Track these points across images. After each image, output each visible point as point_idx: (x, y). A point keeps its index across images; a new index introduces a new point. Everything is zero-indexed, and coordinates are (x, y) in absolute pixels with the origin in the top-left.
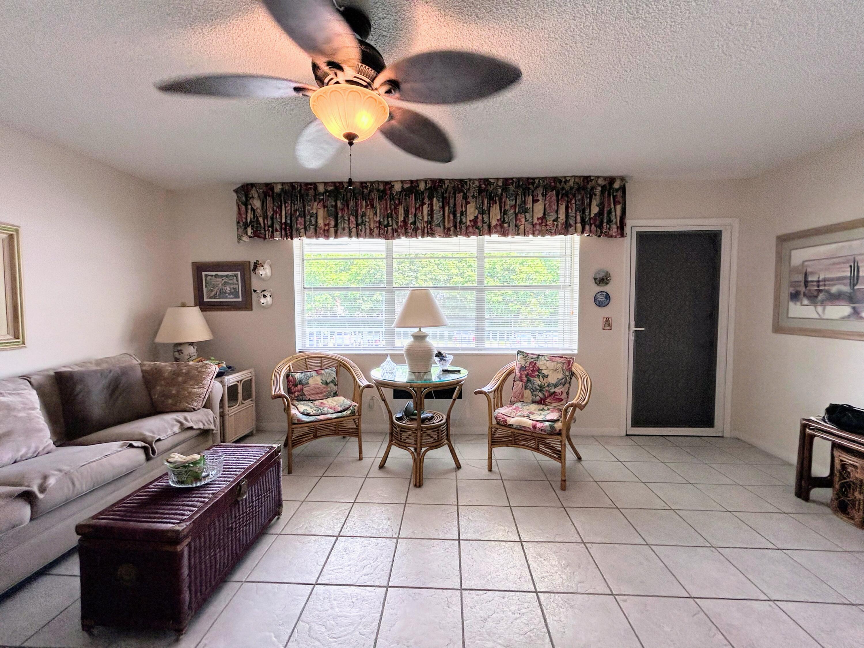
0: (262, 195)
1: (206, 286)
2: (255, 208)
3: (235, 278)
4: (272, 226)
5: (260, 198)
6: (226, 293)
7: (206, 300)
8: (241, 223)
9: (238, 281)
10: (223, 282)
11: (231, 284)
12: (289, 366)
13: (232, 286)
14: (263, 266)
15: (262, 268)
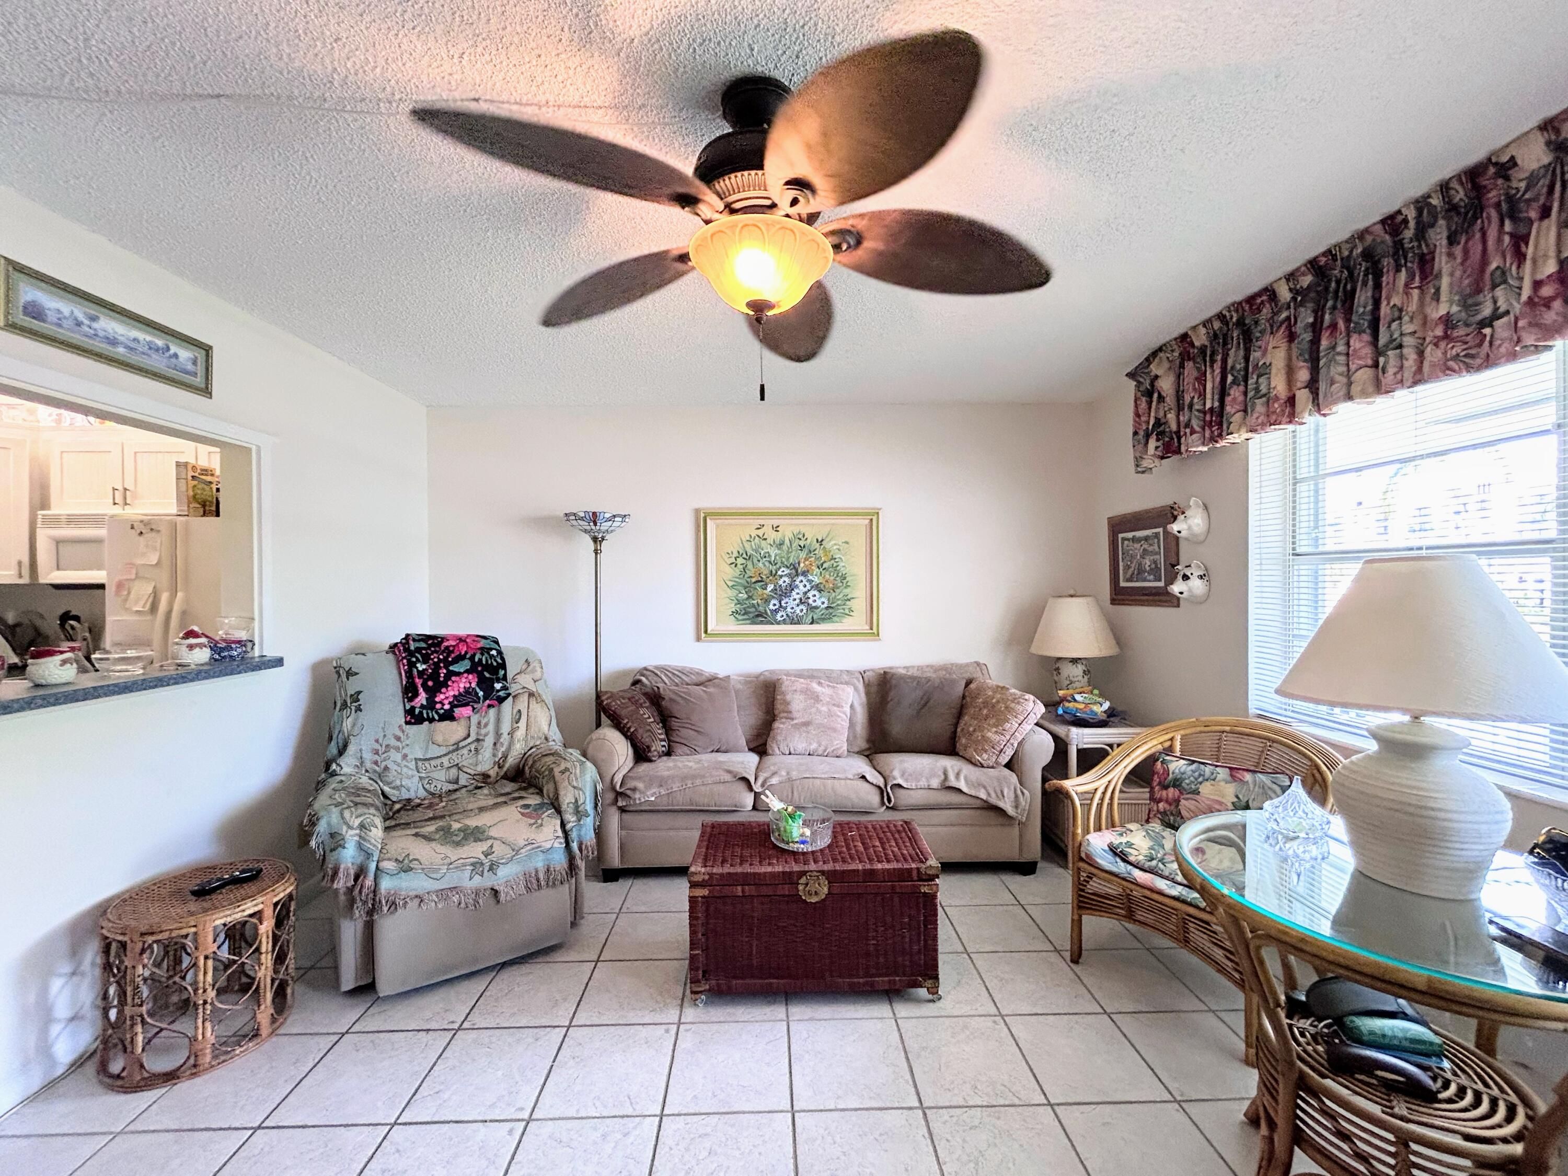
0: (1176, 364)
1: (1123, 560)
2: (1164, 394)
3: (1156, 540)
5: (1173, 372)
6: (1145, 571)
7: (1123, 584)
8: (1140, 433)
9: (1159, 548)
10: (1142, 549)
11: (1151, 553)
12: (1172, 739)
13: (1152, 558)
14: (1184, 514)
15: (1183, 517)
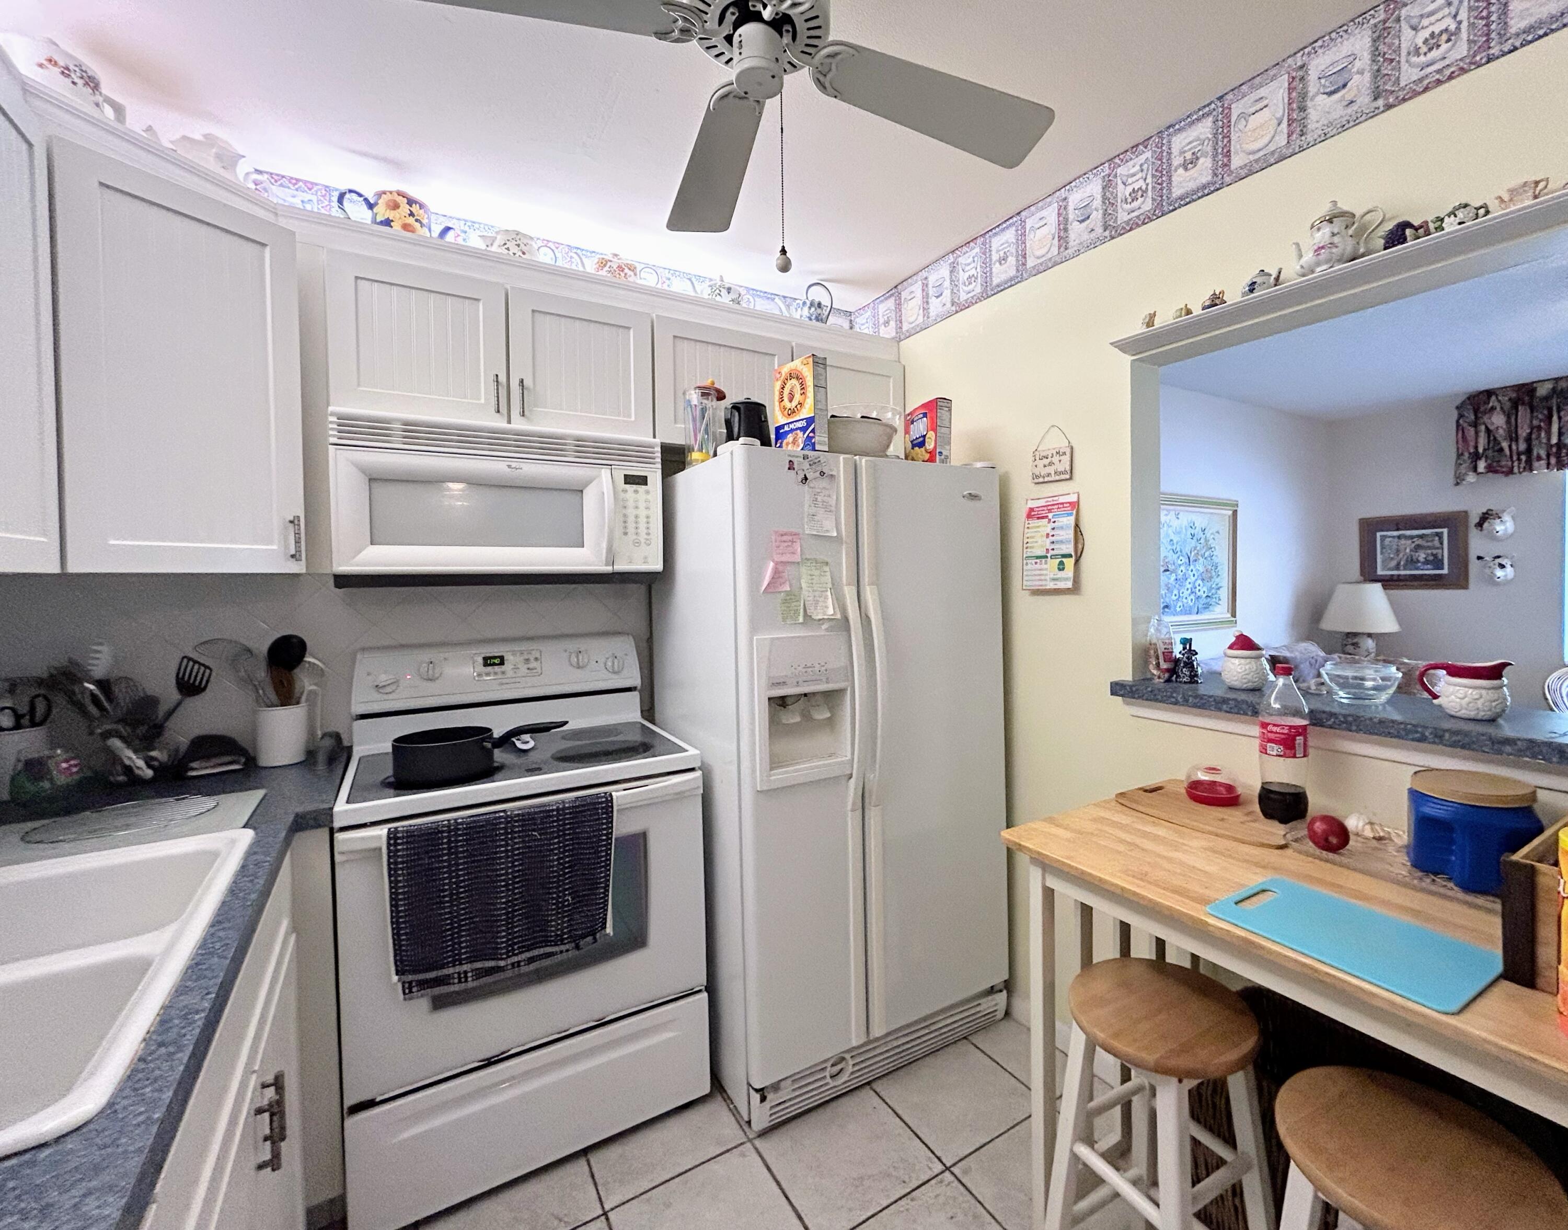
0: (1508, 405)
1: (1382, 553)
2: (1491, 428)
3: (1437, 538)
4: (1529, 451)
5: (1504, 412)
6: (1418, 561)
7: (1383, 572)
8: (1466, 455)
9: (1442, 543)
10: (1413, 545)
11: (1429, 548)
13: (1429, 551)
14: (1500, 518)
15: (1498, 521)
